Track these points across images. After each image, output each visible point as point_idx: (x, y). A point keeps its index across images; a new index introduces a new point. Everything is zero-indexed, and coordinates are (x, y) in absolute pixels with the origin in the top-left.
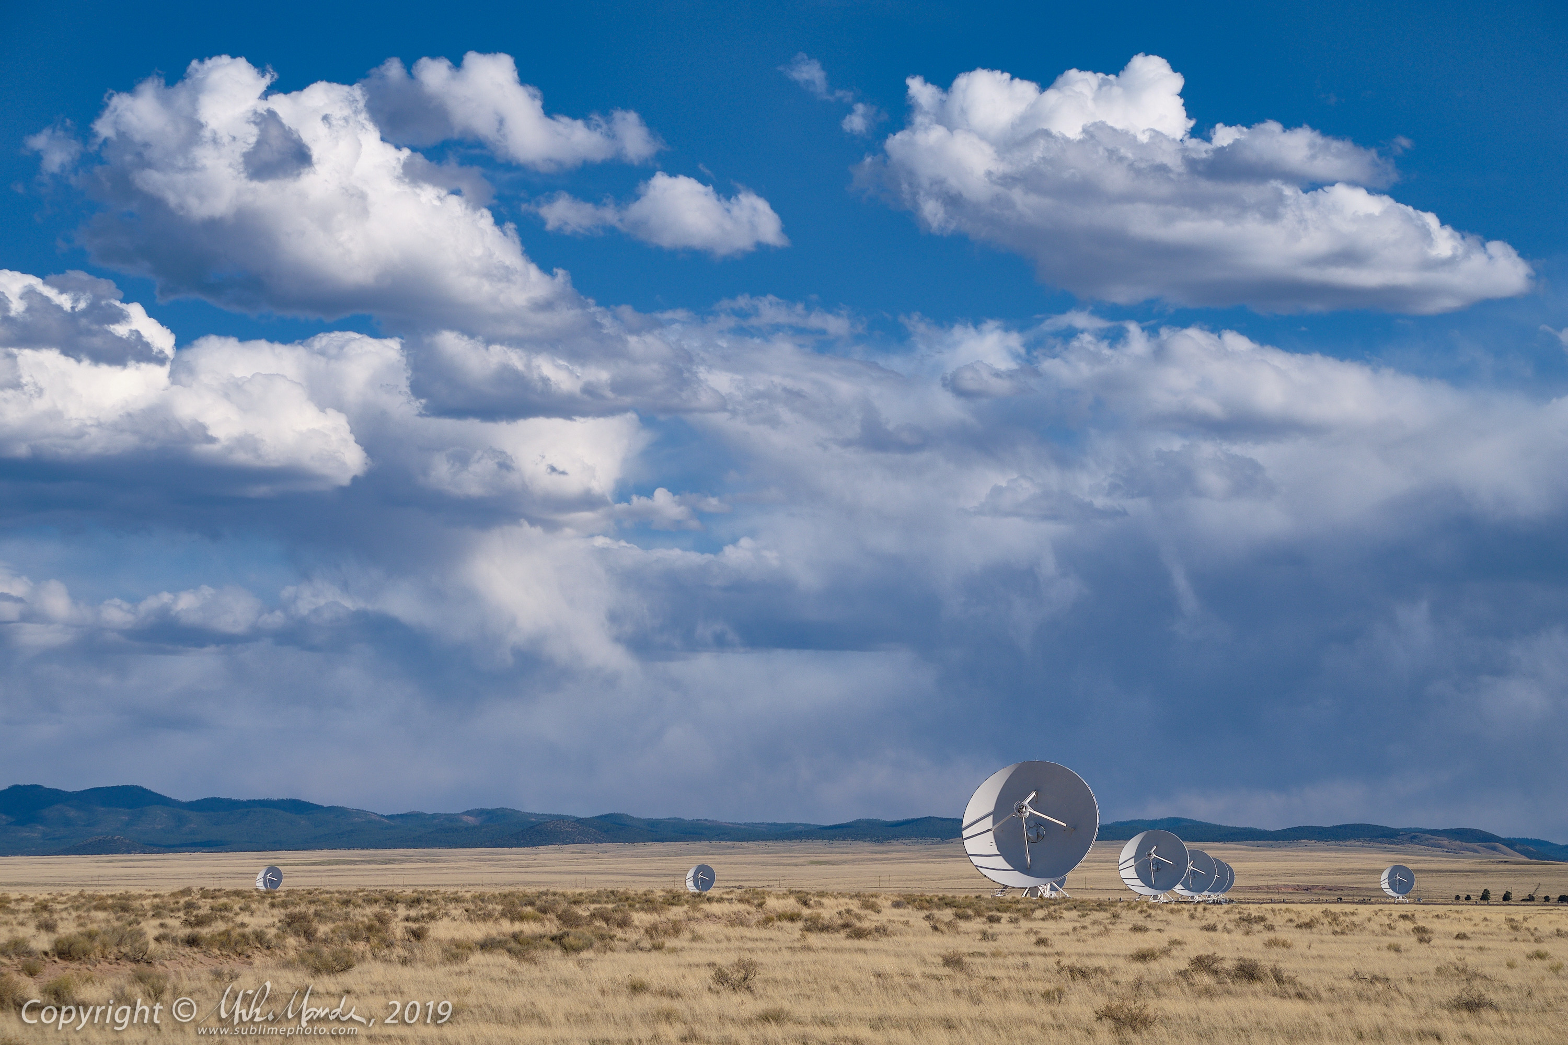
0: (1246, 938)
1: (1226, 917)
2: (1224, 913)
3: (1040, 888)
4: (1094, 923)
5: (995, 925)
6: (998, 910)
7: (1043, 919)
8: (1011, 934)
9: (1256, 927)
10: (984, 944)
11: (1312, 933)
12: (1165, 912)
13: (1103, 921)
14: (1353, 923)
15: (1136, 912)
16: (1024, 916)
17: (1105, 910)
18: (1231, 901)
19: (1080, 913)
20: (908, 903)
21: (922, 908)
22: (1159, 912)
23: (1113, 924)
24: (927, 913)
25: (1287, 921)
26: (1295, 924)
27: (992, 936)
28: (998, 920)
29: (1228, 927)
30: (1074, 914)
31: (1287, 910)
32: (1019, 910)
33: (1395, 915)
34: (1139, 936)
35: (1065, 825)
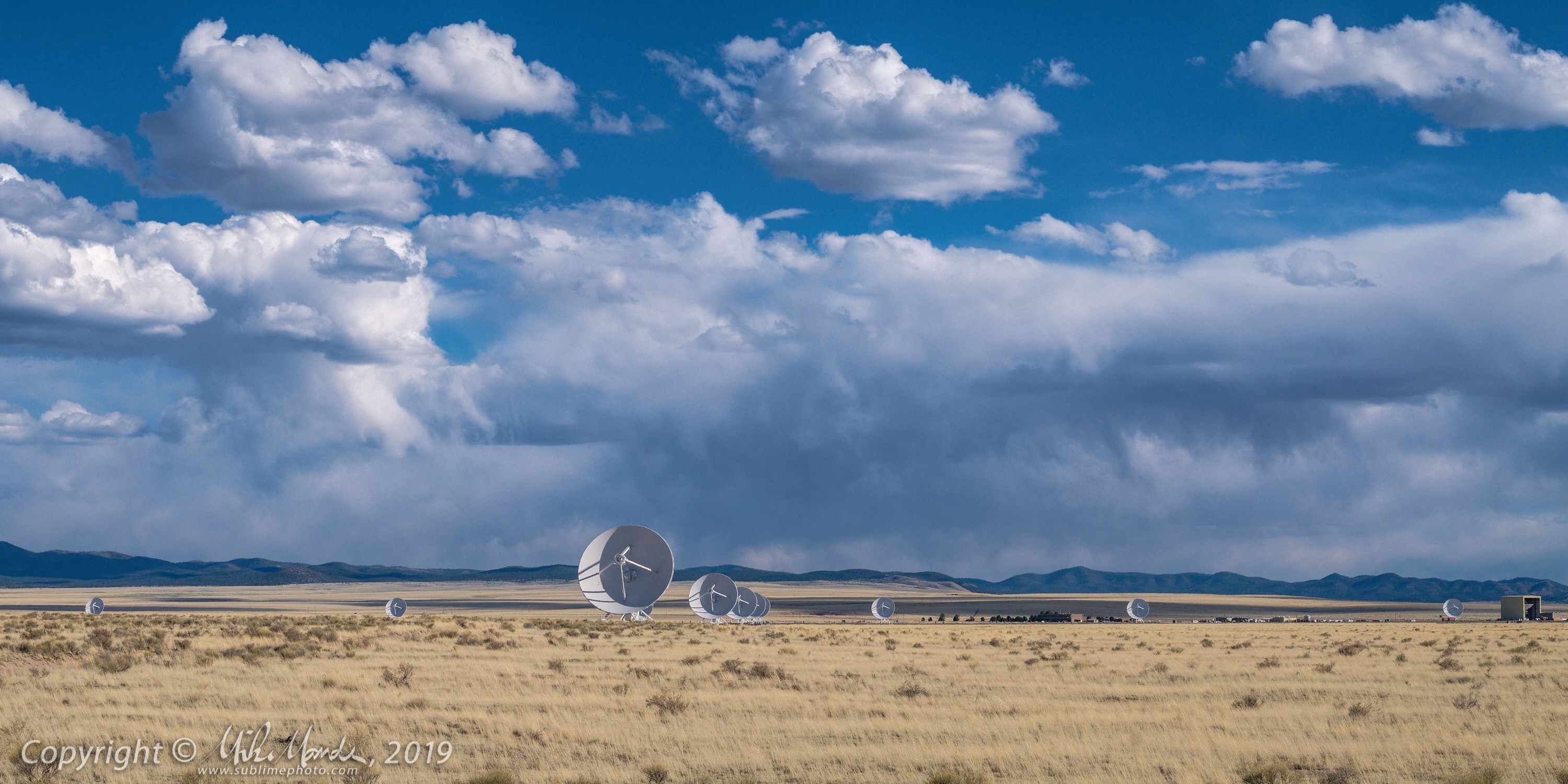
0: (768, 648)
1: (757, 633)
2: (756, 631)
3: (633, 614)
4: (664, 638)
5: (594, 640)
6: (598, 630)
8: (604, 646)
9: (777, 640)
10: (583, 653)
11: (817, 644)
12: (715, 630)
13: (670, 637)
14: (845, 637)
16: (616, 634)
17: (673, 629)
18: (767, 623)
19: (655, 632)
20: (535, 625)
21: (544, 628)
22: (711, 630)
24: (547, 631)
25: (799, 636)
26: (804, 638)
27: (590, 647)
28: (597, 636)
30: (652, 632)
31: (800, 628)
32: (612, 630)
33: (876, 631)
34: (694, 647)
35: (650, 570)
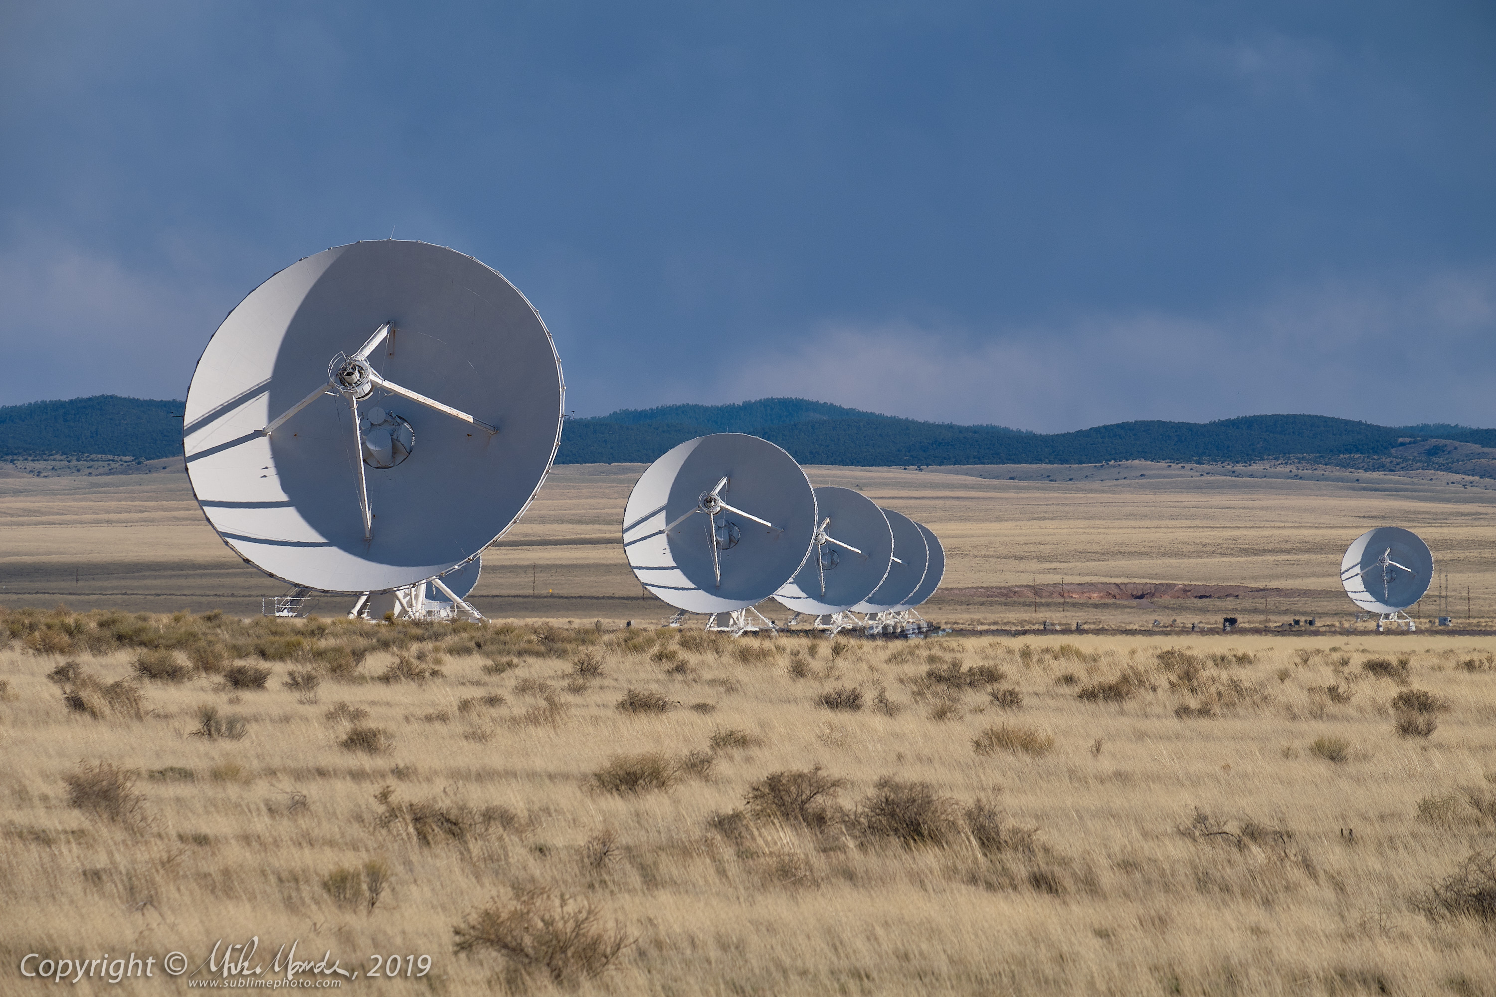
1: (893, 671)
2: (889, 661)
3: (400, 594)
4: (524, 688)
5: (248, 696)
6: (263, 654)
7: (386, 679)
8: (286, 719)
9: (972, 697)
10: (203, 746)
11: (1122, 713)
12: (726, 659)
13: (549, 682)
14: (1235, 685)
15: (647, 657)
16: (334, 670)
17: (562, 654)
18: (934, 629)
19: (490, 663)
22: (711, 656)
23: (577, 690)
25: (1058, 682)
26: (1076, 689)
27: (232, 723)
28: (257, 681)
29: (892, 696)
30: (475, 663)
31: (1065, 651)
32: (319, 655)
33: (1357, 661)
34: (644, 722)
35: (470, 419)
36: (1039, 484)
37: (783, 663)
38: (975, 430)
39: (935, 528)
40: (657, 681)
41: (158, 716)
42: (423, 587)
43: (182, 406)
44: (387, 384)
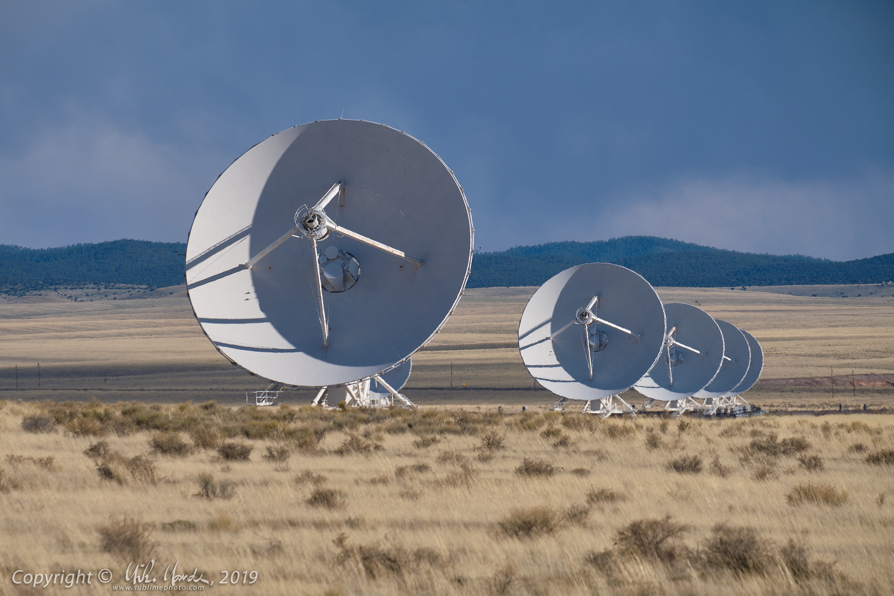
2: (722, 435)
3: (350, 388)
4: (445, 458)
5: (236, 466)
6: (247, 434)
7: (340, 452)
8: (265, 483)
10: (203, 504)
12: (597, 435)
13: (463, 454)
15: (537, 434)
16: (301, 446)
17: (473, 432)
18: (756, 410)
19: (418, 439)
20: (59, 421)
21: (84, 431)
22: (586, 434)
23: (484, 459)
24: (94, 440)
25: (851, 449)
26: (865, 455)
28: (243, 454)
30: (408, 439)
31: (856, 426)
35: (402, 254)
36: (836, 300)
37: (641, 437)
38: (786, 259)
39: (755, 334)
40: (546, 452)
41: (168, 482)
42: (368, 383)
43: (185, 246)
44: (339, 229)
